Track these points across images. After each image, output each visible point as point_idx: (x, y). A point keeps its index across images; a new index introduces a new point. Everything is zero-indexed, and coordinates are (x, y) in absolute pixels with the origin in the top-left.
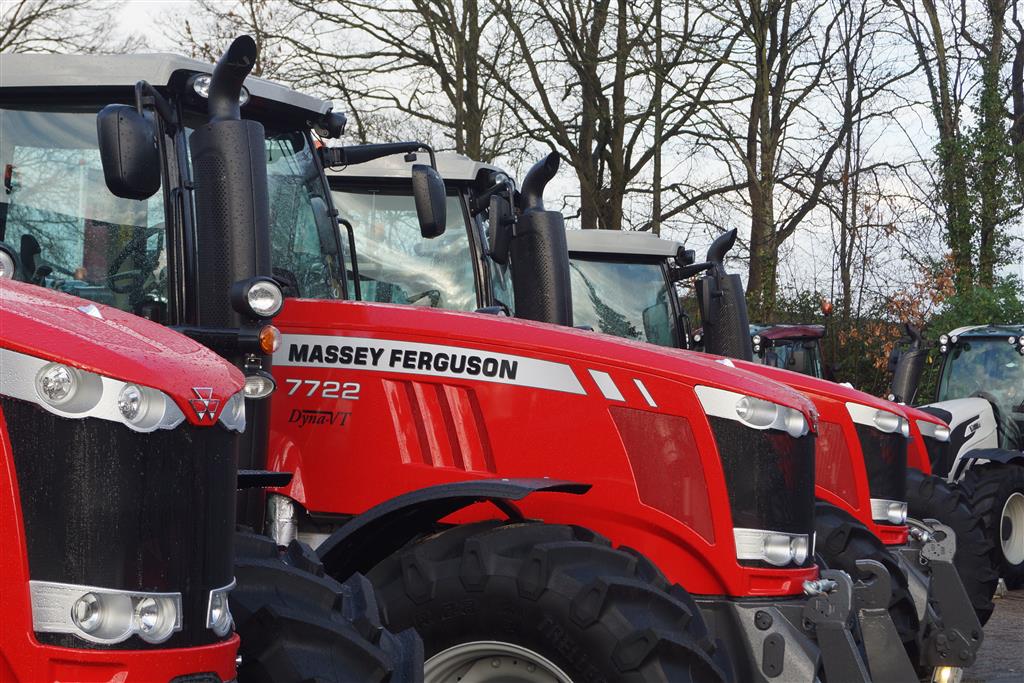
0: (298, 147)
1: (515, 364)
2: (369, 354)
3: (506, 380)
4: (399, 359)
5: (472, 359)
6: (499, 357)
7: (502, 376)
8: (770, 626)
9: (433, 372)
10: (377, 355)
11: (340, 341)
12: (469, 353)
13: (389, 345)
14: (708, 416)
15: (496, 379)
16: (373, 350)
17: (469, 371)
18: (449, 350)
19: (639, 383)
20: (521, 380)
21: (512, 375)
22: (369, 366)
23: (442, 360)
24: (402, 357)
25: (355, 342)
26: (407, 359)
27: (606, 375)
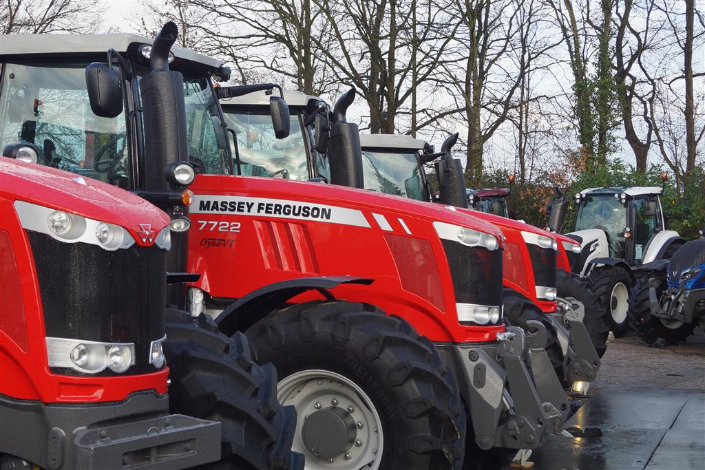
0: (203, 87)
1: (330, 210)
2: (245, 206)
3: (325, 220)
4: (263, 209)
5: (305, 208)
6: (321, 206)
7: (322, 217)
8: (478, 358)
9: (283, 216)
10: (250, 207)
11: (228, 199)
12: (303, 204)
13: (257, 201)
14: (441, 239)
15: (319, 219)
16: (248, 203)
17: (303, 215)
18: (292, 203)
19: (401, 221)
20: (333, 220)
21: (328, 217)
22: (246, 213)
23: (287, 208)
24: (265, 207)
25: (237, 199)
26: (267, 208)
27: (382, 217)
